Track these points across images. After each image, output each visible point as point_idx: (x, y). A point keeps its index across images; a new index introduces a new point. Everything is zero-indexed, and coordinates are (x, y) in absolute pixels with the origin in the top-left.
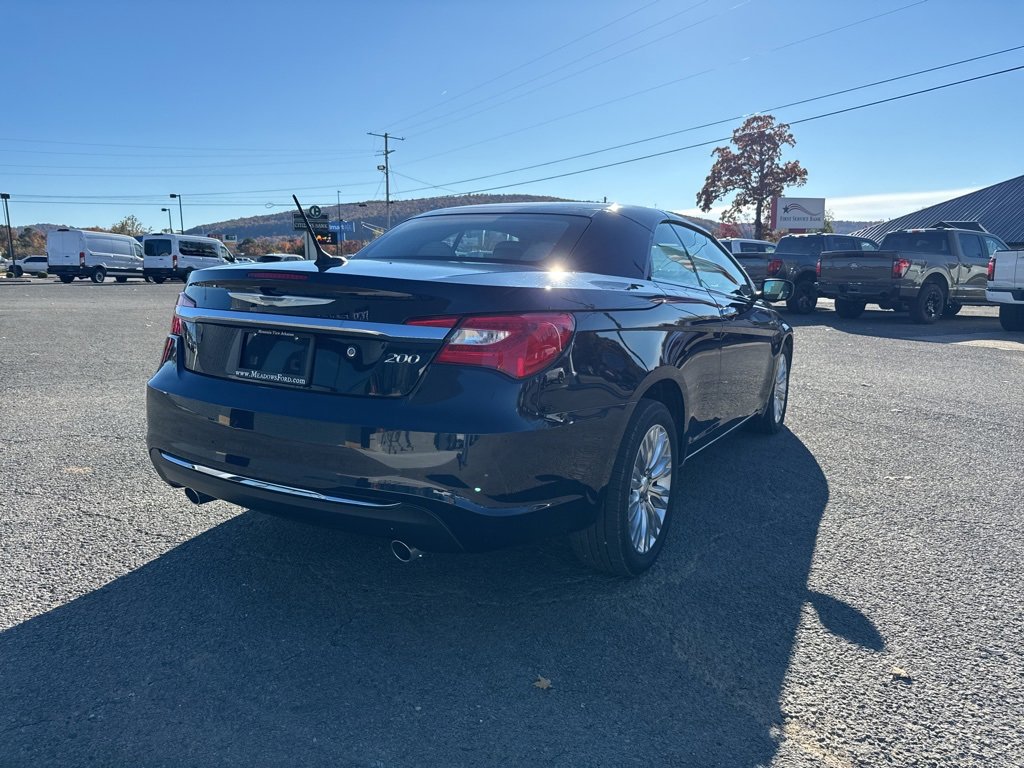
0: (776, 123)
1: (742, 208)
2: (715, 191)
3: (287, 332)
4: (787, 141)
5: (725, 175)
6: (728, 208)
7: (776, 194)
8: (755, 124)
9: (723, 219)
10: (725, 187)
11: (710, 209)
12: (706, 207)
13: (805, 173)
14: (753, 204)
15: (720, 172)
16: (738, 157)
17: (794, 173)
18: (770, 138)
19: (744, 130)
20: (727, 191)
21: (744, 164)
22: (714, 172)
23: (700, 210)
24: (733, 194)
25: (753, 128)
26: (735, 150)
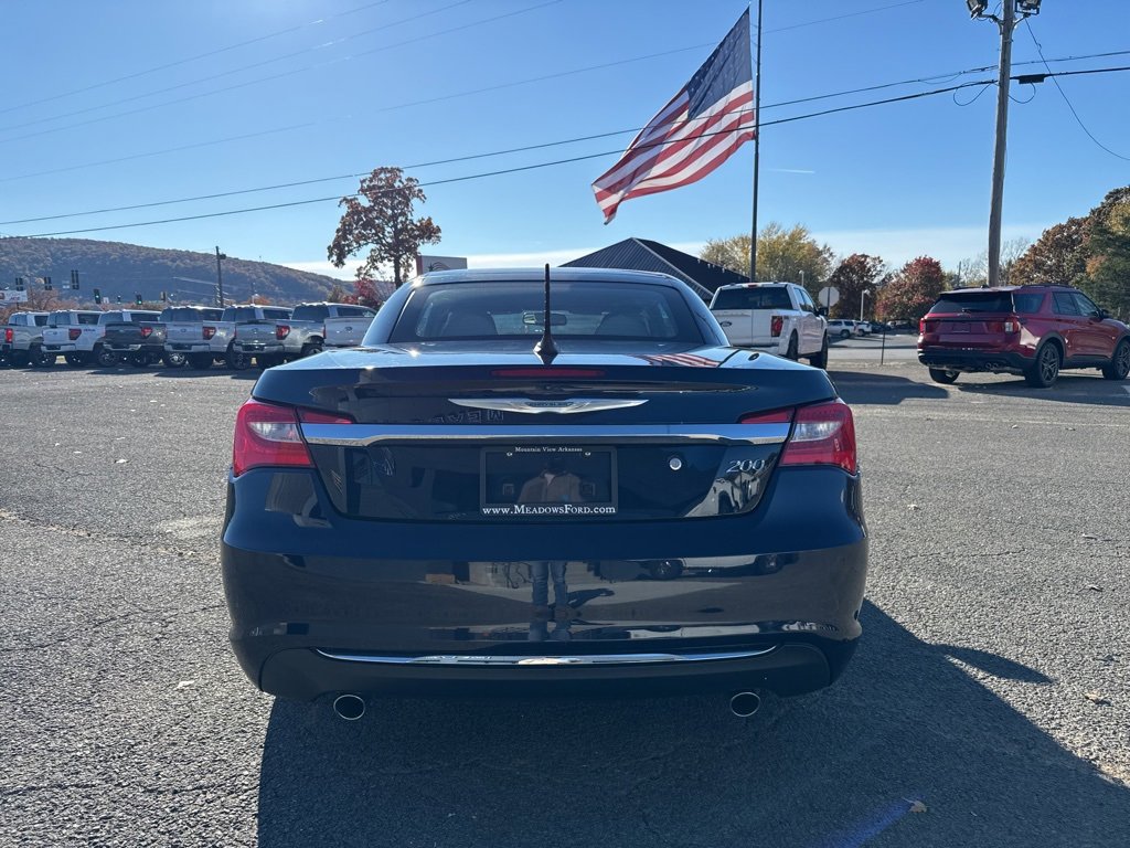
0: (404, 176)
1: (379, 264)
2: (348, 245)
3: (569, 446)
4: (418, 196)
5: (356, 229)
6: (364, 263)
7: (412, 250)
8: (382, 176)
9: (358, 275)
10: (357, 243)
11: (343, 264)
12: (340, 263)
13: (439, 230)
14: (389, 260)
15: (350, 225)
16: (370, 210)
17: (428, 231)
18: (400, 192)
19: (371, 181)
20: (360, 245)
21: (377, 218)
22: (344, 224)
23: (332, 265)
24: (367, 249)
25: (381, 180)
26: (364, 202)
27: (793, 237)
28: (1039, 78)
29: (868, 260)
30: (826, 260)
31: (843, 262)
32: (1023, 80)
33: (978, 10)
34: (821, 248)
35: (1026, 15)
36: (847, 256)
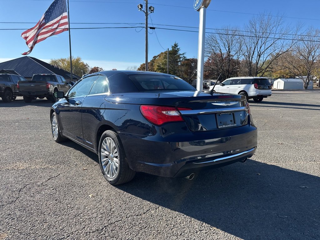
27: (77, 60)
28: (154, 28)
29: (99, 69)
30: (87, 68)
31: (92, 69)
32: (151, 28)
33: (140, 8)
34: (85, 64)
35: (151, 12)
36: (93, 67)
